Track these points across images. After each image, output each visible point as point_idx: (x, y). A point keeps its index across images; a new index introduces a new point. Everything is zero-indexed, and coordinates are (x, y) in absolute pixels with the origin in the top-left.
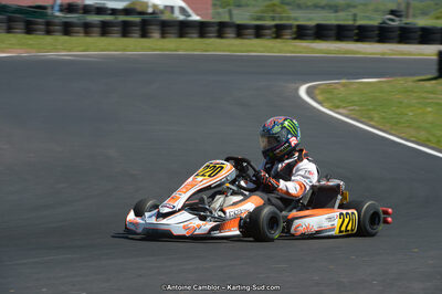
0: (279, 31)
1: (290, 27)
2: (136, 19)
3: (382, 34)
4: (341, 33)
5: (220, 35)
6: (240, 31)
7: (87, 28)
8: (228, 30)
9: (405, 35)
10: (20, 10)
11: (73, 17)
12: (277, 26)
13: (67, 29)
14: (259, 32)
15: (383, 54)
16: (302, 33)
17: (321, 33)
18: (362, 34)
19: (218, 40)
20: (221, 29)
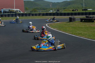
1: (41, 14)
2: (14, 13)
5: (29, 16)
6: (33, 15)
7: (5, 16)
8: (31, 15)
9: (61, 14)
12: (39, 14)
13: (2, 16)
14: (36, 15)
15: (58, 18)
16: (43, 15)
18: (54, 14)
19: (29, 17)
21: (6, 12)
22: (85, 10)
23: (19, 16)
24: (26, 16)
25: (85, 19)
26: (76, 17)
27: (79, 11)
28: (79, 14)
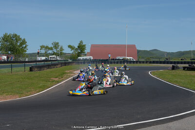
0: (147, 62)
3: (164, 63)
4: (157, 62)
5: (137, 63)
6: (140, 62)
7: (114, 63)
9: (168, 63)
10: (104, 60)
11: (112, 61)
13: (111, 63)
14: (143, 62)
16: (150, 62)
17: (154, 62)
18: (161, 63)
20: (137, 62)
21: (116, 59)
22: (193, 59)
23: (127, 63)
24: (134, 63)
25: (187, 68)
26: (179, 65)
27: (187, 61)
28: (182, 63)
